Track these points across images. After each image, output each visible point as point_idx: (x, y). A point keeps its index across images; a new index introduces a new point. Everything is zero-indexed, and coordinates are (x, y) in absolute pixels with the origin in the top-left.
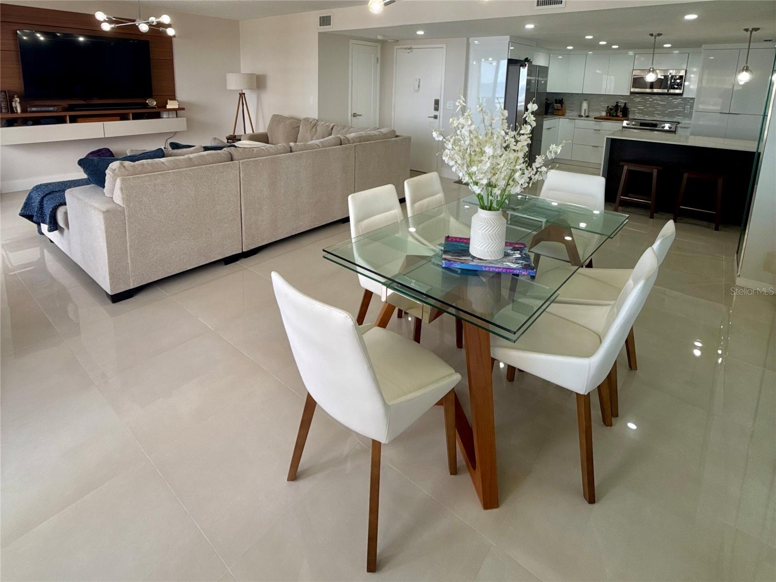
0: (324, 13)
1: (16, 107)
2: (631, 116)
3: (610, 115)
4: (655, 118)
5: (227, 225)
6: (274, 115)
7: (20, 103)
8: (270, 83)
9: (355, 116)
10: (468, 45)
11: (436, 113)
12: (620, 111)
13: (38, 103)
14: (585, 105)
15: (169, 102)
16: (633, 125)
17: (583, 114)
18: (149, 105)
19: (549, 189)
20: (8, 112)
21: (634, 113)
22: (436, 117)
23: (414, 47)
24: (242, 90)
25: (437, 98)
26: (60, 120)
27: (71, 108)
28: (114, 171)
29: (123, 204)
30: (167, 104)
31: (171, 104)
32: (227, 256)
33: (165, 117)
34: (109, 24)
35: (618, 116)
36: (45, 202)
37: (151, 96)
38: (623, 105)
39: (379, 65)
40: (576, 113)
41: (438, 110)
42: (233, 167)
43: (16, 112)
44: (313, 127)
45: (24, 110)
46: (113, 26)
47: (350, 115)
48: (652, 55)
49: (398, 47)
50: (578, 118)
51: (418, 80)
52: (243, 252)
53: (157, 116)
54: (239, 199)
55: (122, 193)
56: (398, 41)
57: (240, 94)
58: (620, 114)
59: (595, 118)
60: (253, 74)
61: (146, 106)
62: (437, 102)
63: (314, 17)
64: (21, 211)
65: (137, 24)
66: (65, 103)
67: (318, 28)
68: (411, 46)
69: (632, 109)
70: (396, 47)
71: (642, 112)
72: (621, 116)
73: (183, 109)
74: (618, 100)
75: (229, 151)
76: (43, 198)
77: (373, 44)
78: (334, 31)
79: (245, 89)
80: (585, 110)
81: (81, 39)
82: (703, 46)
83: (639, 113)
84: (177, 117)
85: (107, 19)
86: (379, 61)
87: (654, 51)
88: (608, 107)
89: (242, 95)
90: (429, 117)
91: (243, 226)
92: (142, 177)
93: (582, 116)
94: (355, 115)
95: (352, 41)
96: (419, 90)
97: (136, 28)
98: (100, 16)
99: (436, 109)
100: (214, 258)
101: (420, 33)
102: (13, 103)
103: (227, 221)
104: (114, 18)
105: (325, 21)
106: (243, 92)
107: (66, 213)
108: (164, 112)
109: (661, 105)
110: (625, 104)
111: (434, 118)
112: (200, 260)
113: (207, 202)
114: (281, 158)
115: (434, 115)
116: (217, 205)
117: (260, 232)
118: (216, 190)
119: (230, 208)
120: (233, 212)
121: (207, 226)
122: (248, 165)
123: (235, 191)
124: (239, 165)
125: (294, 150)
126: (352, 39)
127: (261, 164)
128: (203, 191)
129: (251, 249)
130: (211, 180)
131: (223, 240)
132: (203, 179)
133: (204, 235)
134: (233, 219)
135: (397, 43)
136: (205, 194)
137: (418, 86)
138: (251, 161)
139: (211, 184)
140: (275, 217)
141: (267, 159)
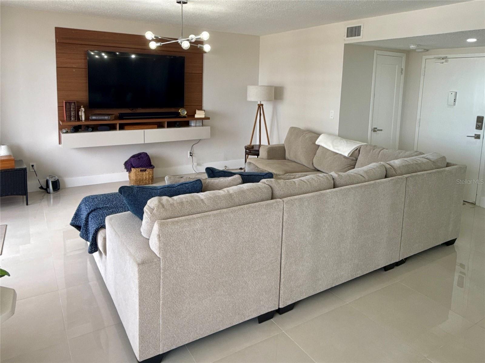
0: (353, 23)
1: (81, 116)
5: (265, 277)
6: (292, 128)
7: (85, 112)
8: (288, 94)
9: (376, 131)
11: (478, 132)
13: (97, 111)
15: (197, 112)
18: (181, 115)
20: (76, 120)
22: (477, 137)
23: (449, 56)
24: (261, 102)
25: (480, 115)
26: (112, 127)
27: (121, 117)
28: (152, 210)
29: (160, 254)
30: (195, 113)
31: (199, 114)
32: (262, 314)
33: (193, 125)
34: (156, 42)
36: (90, 219)
37: (182, 106)
39: (402, 77)
41: (481, 129)
42: (276, 208)
43: (81, 119)
45: (87, 119)
46: (159, 44)
47: (370, 130)
49: (427, 57)
51: (454, 93)
52: (279, 308)
53: (186, 124)
54: (280, 246)
55: (160, 241)
57: (258, 105)
60: (271, 86)
61: (178, 115)
62: (480, 120)
63: (342, 27)
64: (72, 221)
65: (179, 42)
66: (117, 112)
67: (344, 40)
68: (447, 56)
70: (424, 57)
73: (209, 118)
75: (269, 183)
76: (89, 214)
77: (399, 54)
78: (359, 43)
79: (264, 101)
81: (133, 56)
84: (203, 125)
85: (155, 38)
86: (404, 72)
89: (260, 106)
90: (467, 136)
91: (282, 277)
92: (181, 221)
94: (375, 130)
95: (377, 52)
96: (454, 105)
97: (178, 45)
98: (149, 35)
99: (479, 127)
100: (249, 316)
101: (472, 40)
102: (80, 112)
103: (265, 271)
104: (160, 37)
105: (354, 32)
106: (262, 103)
107: (105, 239)
108: (193, 121)
111: (476, 138)
112: (234, 319)
113: (247, 250)
114: (328, 196)
115: (475, 135)
116: (256, 254)
117: (299, 284)
118: (257, 235)
119: (270, 257)
120: (273, 262)
121: (244, 278)
122: (293, 205)
123: (276, 236)
124: (283, 205)
125: (337, 183)
126: (376, 50)
127: (306, 204)
128: (243, 237)
129: (288, 304)
130: (253, 224)
131: (260, 295)
132: (244, 223)
133: (240, 290)
134: (272, 270)
135: (427, 53)
136: (245, 241)
137: (453, 100)
138: (296, 199)
139: (253, 229)
140: (316, 266)
141: (313, 197)
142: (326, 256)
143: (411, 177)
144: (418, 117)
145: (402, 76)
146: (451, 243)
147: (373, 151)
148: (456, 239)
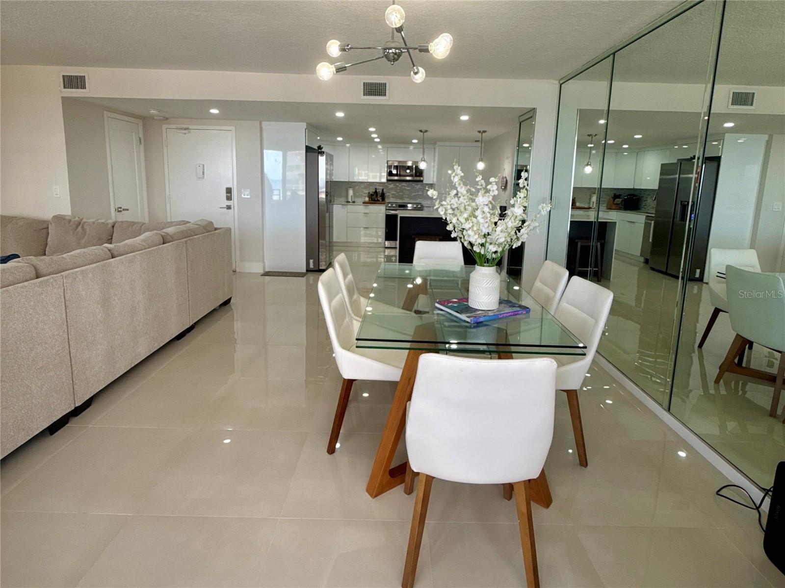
0: (72, 71)
2: (387, 200)
3: (372, 200)
4: (404, 201)
5: (52, 373)
9: (121, 211)
10: (261, 128)
11: (229, 203)
12: (380, 196)
14: (351, 192)
16: (390, 207)
17: (350, 200)
19: (421, 258)
21: (389, 197)
22: (229, 207)
23: (190, 127)
25: (228, 186)
32: (55, 420)
35: (378, 200)
38: (381, 191)
39: (142, 147)
40: (343, 200)
41: (231, 200)
42: (54, 283)
44: (77, 227)
47: (113, 210)
48: (422, 150)
49: (170, 126)
50: (346, 204)
51: (201, 166)
52: (75, 408)
54: (66, 330)
56: (167, 119)
58: (380, 199)
59: (364, 203)
62: (229, 191)
63: (55, 74)
67: (61, 91)
69: (387, 194)
70: (164, 127)
71: (395, 197)
72: (381, 200)
74: (376, 187)
77: (135, 120)
78: (84, 97)
80: (352, 196)
82: (438, 143)
83: (406, 198)
86: (142, 141)
87: (423, 146)
88: (369, 193)
90: (220, 208)
91: (74, 369)
93: (349, 202)
94: (119, 210)
95: (106, 114)
96: (203, 178)
99: (229, 198)
101: (214, 111)
103: (51, 366)
105: (74, 83)
109: (408, 190)
110: (383, 190)
111: (227, 209)
112: (18, 438)
113: (22, 344)
114: (113, 265)
115: (227, 206)
116: (37, 346)
117: (95, 372)
118: (34, 323)
119: (55, 347)
120: (60, 352)
121: (25, 381)
122: (75, 278)
123: (59, 319)
124: (62, 280)
125: (115, 253)
126: (106, 111)
127: (90, 275)
128: (15, 328)
129: (86, 400)
130: (26, 308)
131: (49, 398)
132: (13, 309)
133: (21, 398)
134: (60, 363)
135: (166, 121)
136: (18, 332)
137: (202, 173)
138: (78, 272)
139: (27, 315)
140: (111, 347)
141: (98, 267)
142: (121, 333)
143: (190, 240)
144: (167, 193)
145: (141, 145)
146: (227, 303)
147: (132, 228)
148: (230, 299)
